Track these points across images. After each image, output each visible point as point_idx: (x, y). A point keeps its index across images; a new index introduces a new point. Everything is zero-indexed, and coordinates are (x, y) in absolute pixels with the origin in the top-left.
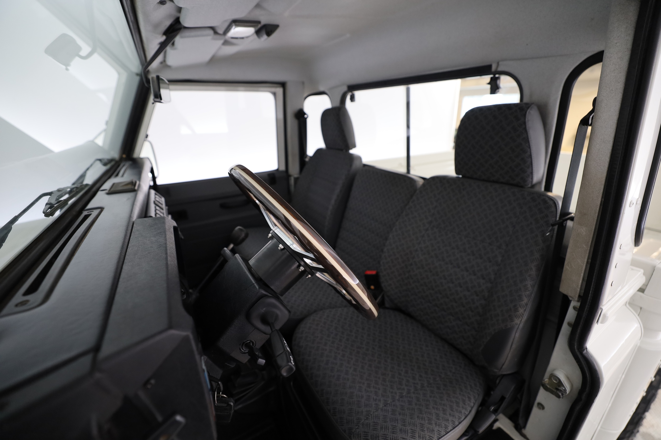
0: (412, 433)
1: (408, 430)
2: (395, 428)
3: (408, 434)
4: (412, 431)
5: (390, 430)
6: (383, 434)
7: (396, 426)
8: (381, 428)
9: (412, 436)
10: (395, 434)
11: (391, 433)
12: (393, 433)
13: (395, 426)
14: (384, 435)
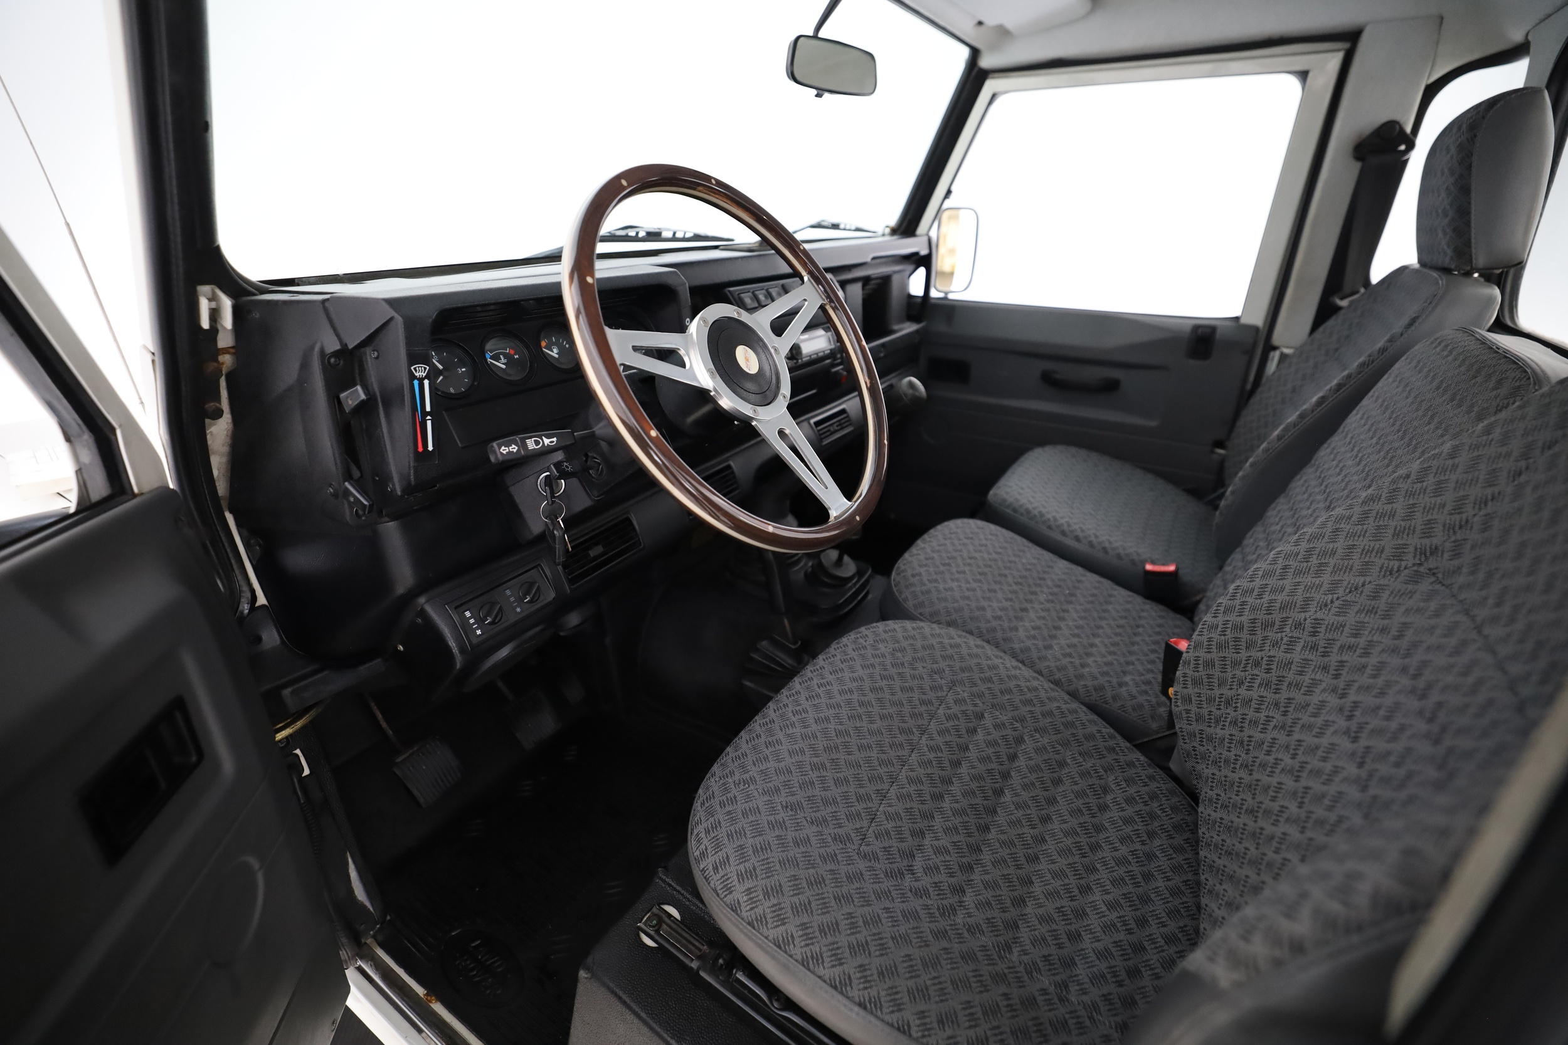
0: (746, 871)
1: (748, 860)
2: (741, 835)
3: (741, 863)
4: (750, 870)
5: (732, 828)
6: (719, 820)
7: (745, 836)
8: (729, 813)
9: (742, 874)
10: (729, 839)
11: (727, 831)
12: (728, 836)
13: (745, 833)
14: (719, 822)
